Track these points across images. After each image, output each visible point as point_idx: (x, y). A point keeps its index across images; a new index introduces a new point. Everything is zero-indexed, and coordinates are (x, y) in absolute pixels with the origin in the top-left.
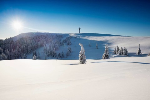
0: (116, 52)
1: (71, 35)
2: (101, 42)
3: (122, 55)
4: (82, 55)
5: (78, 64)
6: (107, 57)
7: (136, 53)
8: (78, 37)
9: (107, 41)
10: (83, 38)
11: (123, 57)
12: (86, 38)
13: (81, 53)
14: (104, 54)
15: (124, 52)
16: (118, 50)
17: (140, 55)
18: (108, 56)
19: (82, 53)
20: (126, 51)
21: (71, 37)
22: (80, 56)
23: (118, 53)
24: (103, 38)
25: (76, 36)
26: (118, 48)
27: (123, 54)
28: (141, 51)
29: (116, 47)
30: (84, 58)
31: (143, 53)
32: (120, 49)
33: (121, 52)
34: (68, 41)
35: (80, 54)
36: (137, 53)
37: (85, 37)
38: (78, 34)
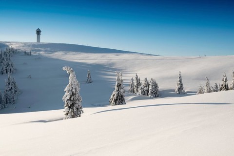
0: (135, 89)
1: (14, 46)
2: (98, 67)
3: (148, 95)
4: (73, 94)
5: (62, 119)
6: (120, 100)
7: (174, 90)
8: (33, 53)
9: (113, 64)
10: (51, 55)
11: (150, 98)
12: (58, 55)
13: (69, 91)
14: (115, 93)
15: (150, 88)
16: (139, 84)
17: (181, 92)
18: (122, 96)
19: (74, 90)
20: (155, 86)
21: (14, 52)
22: (68, 97)
23: (140, 91)
24: (103, 56)
25: (28, 50)
26: (138, 80)
27: (149, 93)
28: (184, 86)
29: (134, 79)
30: (77, 102)
31: (186, 89)
32: (143, 82)
33: (145, 89)
34: (5, 62)
35: (66, 94)
36: (177, 89)
37: (56, 53)
38: (34, 45)
